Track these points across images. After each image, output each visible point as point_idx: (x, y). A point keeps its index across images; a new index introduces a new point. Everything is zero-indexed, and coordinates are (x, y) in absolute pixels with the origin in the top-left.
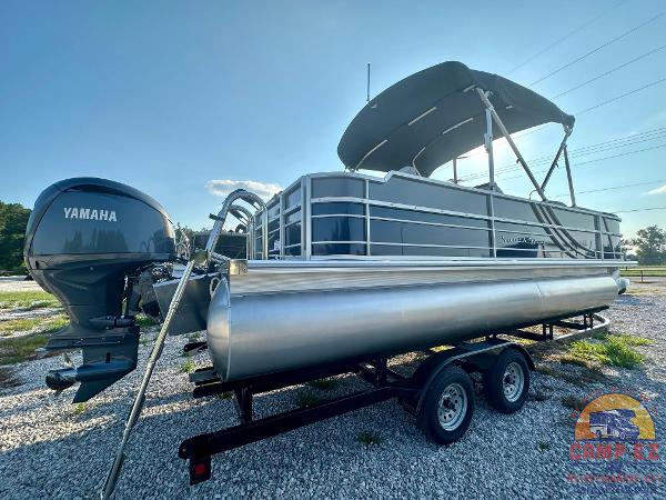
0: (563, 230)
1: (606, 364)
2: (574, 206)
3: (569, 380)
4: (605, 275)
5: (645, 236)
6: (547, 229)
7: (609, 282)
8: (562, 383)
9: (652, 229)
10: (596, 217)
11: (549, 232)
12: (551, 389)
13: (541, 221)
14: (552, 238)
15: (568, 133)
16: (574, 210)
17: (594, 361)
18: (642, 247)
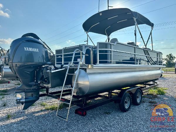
0: (150, 57)
1: (158, 94)
2: (153, 50)
3: (149, 98)
4: (158, 70)
5: (168, 57)
6: (146, 57)
7: (159, 72)
8: (148, 99)
9: (170, 55)
10: (157, 53)
11: (147, 58)
12: (146, 100)
13: (145, 54)
14: (148, 59)
15: (152, 29)
16: (153, 51)
17: (155, 93)
18: (167, 61)
